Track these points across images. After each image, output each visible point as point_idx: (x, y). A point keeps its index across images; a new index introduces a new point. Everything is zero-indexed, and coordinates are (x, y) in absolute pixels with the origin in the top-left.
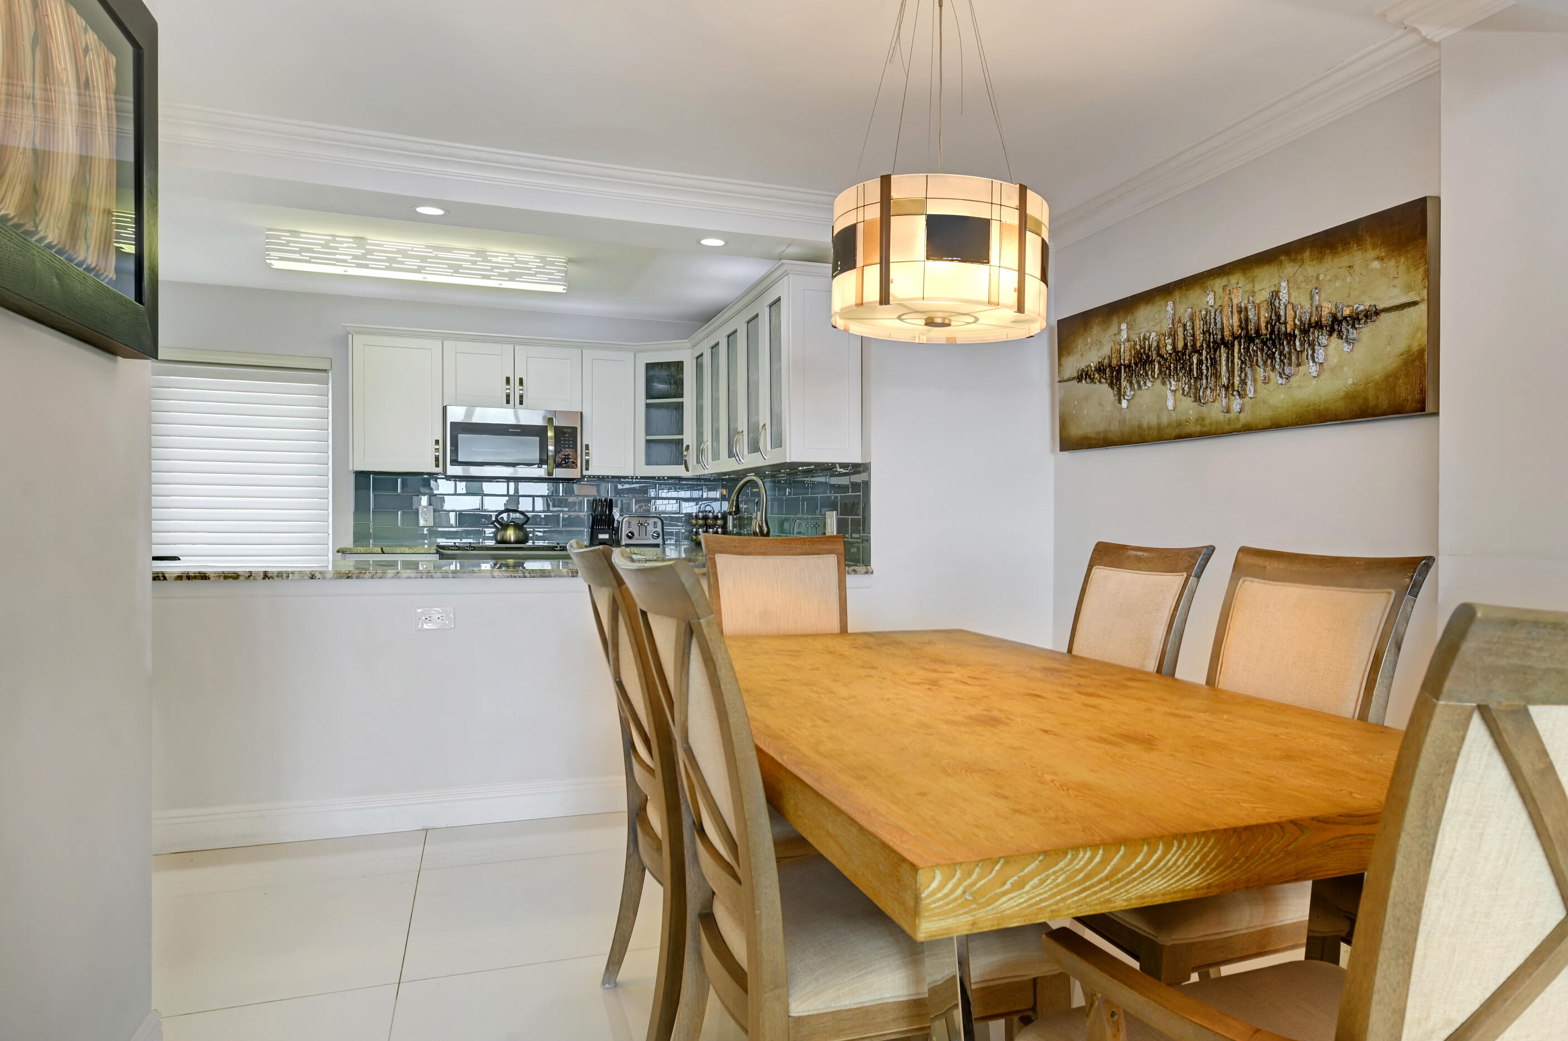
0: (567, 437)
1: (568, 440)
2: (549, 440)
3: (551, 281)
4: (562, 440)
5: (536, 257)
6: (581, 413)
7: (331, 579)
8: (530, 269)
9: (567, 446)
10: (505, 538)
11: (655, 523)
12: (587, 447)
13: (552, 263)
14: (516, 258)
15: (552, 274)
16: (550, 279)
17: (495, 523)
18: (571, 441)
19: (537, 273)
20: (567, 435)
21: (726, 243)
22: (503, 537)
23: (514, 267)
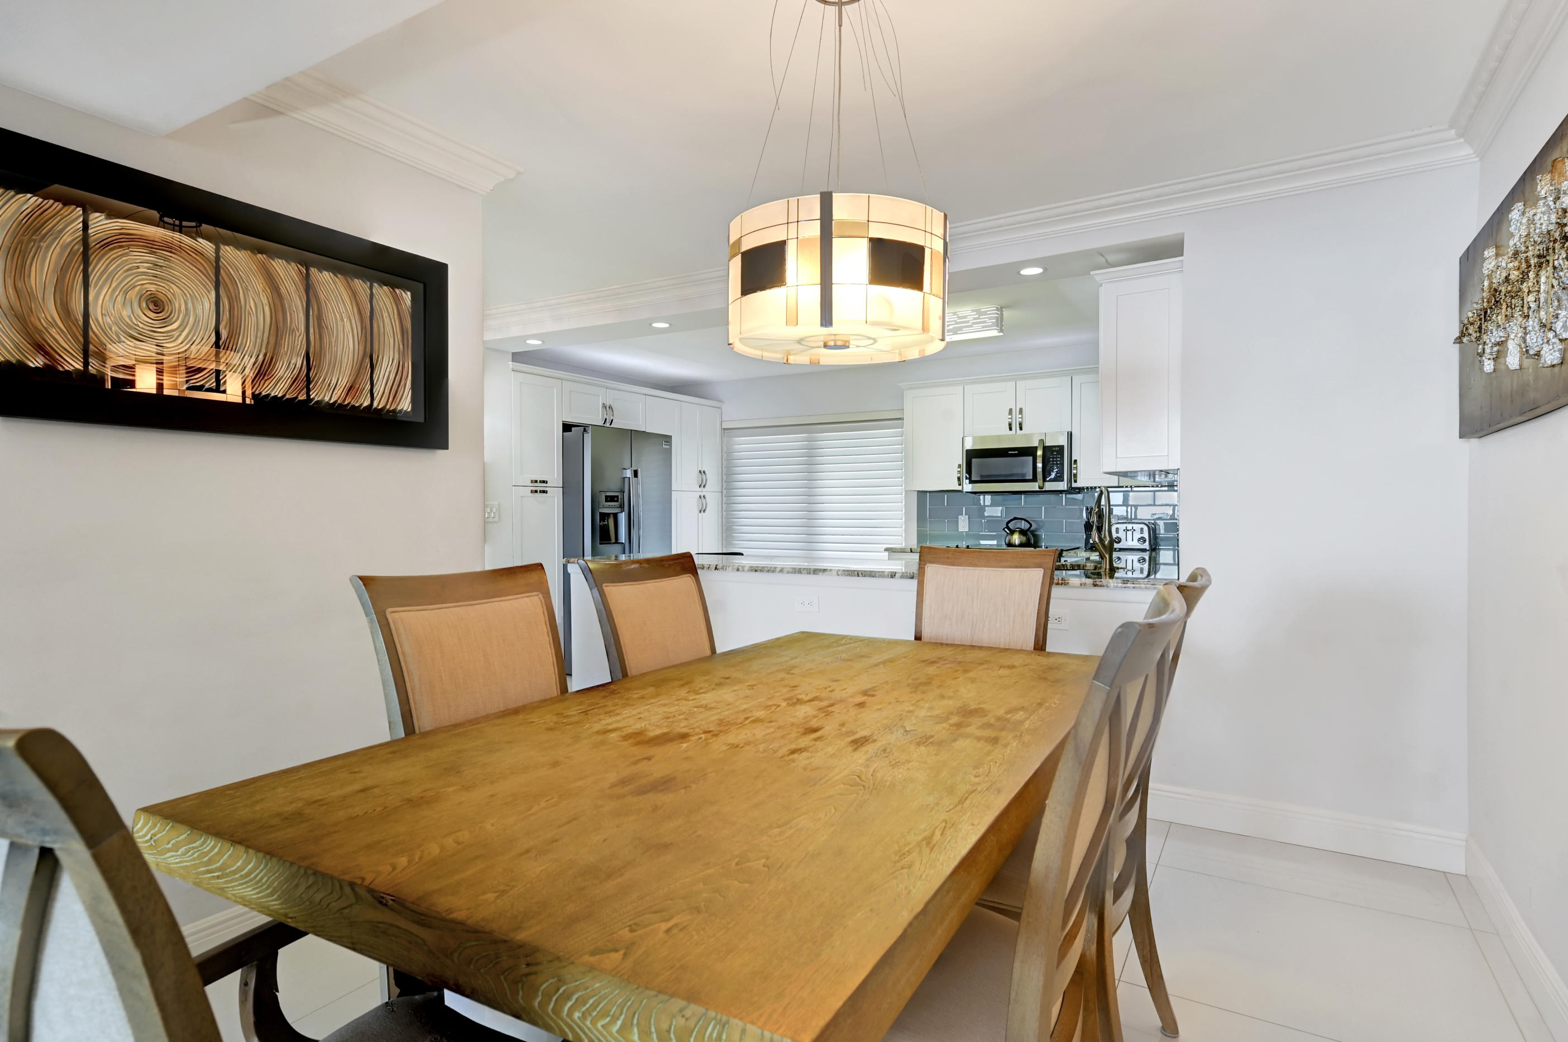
0: (1055, 455)
1: (1057, 458)
2: (1038, 459)
3: (986, 328)
4: (1051, 458)
5: (973, 311)
6: (1071, 432)
7: (748, 571)
8: (968, 322)
9: (1055, 462)
10: (1011, 542)
11: (1142, 529)
12: (1075, 461)
13: (985, 313)
14: (958, 315)
15: (985, 322)
16: (983, 327)
17: (1006, 529)
18: (1059, 457)
19: (974, 323)
20: (1055, 453)
21: (1045, 270)
22: (1010, 541)
23: (957, 323)
